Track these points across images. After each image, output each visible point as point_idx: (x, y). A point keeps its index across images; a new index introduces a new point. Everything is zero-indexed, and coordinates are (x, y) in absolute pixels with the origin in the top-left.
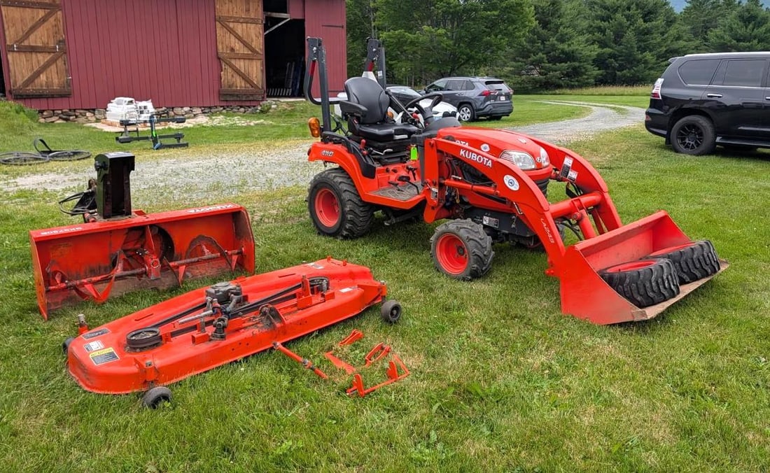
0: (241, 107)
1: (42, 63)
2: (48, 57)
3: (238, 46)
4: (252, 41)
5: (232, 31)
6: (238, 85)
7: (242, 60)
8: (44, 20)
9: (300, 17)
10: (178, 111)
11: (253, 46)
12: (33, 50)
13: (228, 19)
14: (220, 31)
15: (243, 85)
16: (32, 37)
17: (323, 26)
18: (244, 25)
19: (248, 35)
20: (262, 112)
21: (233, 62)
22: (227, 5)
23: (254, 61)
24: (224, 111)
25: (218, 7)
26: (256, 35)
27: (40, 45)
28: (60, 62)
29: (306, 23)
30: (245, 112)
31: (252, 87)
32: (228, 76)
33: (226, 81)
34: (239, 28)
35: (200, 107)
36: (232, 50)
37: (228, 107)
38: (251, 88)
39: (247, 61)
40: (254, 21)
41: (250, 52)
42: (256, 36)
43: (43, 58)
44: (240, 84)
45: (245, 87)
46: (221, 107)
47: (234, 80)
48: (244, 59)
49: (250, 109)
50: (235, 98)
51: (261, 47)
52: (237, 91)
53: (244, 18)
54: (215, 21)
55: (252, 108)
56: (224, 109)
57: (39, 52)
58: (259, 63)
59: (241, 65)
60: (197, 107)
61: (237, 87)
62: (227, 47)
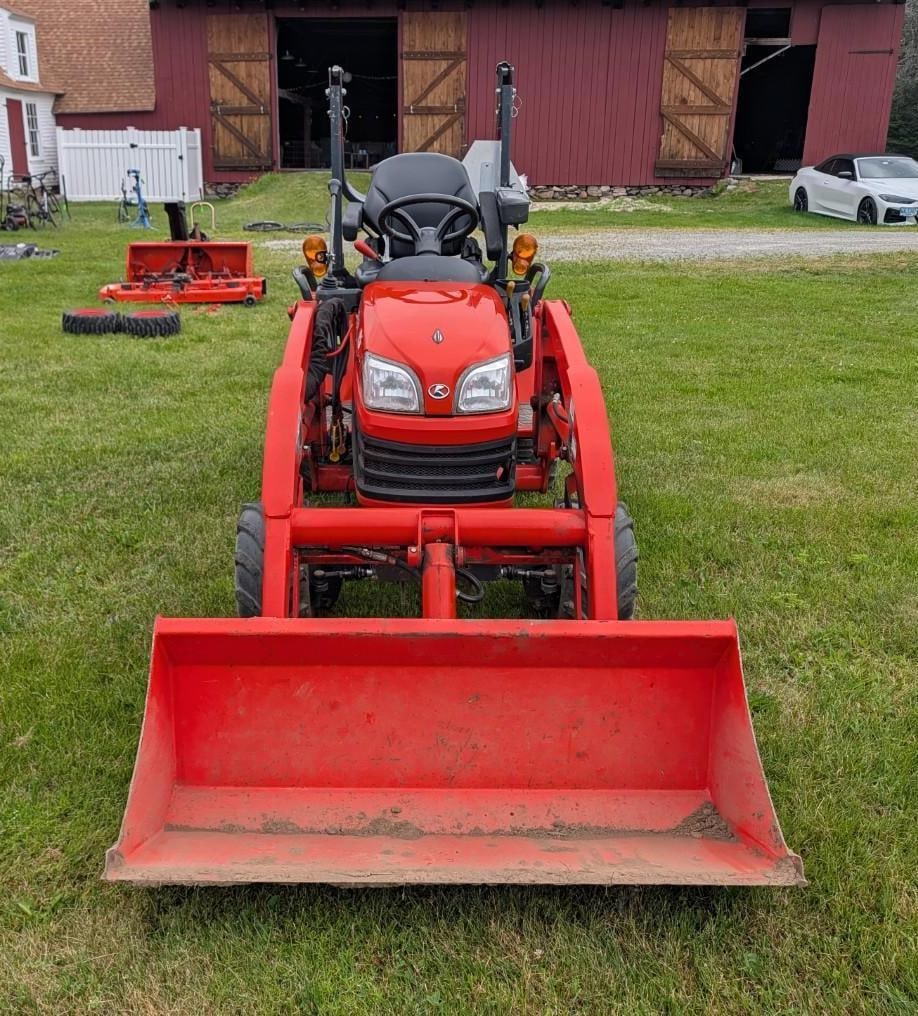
0: (687, 187)
1: (437, 128)
2: (444, 119)
3: (695, 97)
4: (718, 85)
5: (686, 73)
6: (685, 155)
7: (697, 117)
8: (446, 74)
9: (808, 41)
10: (593, 191)
11: (718, 94)
12: (430, 111)
13: (682, 55)
14: (668, 72)
15: (693, 154)
16: (431, 96)
17: (850, 53)
18: (709, 61)
19: (713, 76)
20: (713, 195)
21: (682, 119)
22: (685, 34)
23: (717, 119)
24: (660, 193)
25: (670, 37)
26: (725, 78)
27: (438, 105)
28: (456, 126)
29: (818, 50)
30: (692, 195)
31: (707, 157)
32: (670, 141)
33: (668, 148)
34: (699, 68)
35: (625, 187)
36: (684, 101)
37: (666, 187)
38: (705, 159)
39: (704, 118)
40: (725, 55)
41: (712, 104)
42: (725, 76)
43: (439, 121)
44: (688, 152)
45: (696, 158)
46: (656, 186)
47: (680, 146)
48: (700, 114)
49: (699, 191)
50: (678, 174)
51: (731, 95)
52: (681, 163)
53: (707, 51)
54: (664, 58)
55: (705, 189)
56: (661, 190)
57: (437, 114)
58: (724, 119)
59: (694, 124)
60: (621, 186)
61: (683, 157)
62: (676, 97)
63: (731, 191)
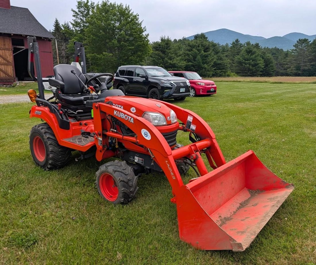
0: (4, 85)
3: (1, 60)
4: (7, 57)
11: (8, 60)
15: (4, 75)
17: (41, 52)
18: (3, 51)
19: (5, 55)
20: (13, 87)
23: (9, 66)
30: (6, 87)
31: (9, 76)
34: (1, 52)
38: (8, 77)
39: (5, 66)
40: (8, 50)
41: (7, 62)
42: (9, 55)
44: (2, 75)
45: (5, 77)
48: (4, 65)
49: (8, 86)
50: (1, 81)
51: (12, 60)
53: (2, 48)
55: (10, 85)
58: (11, 67)
59: (2, 67)
63: (18, 85)
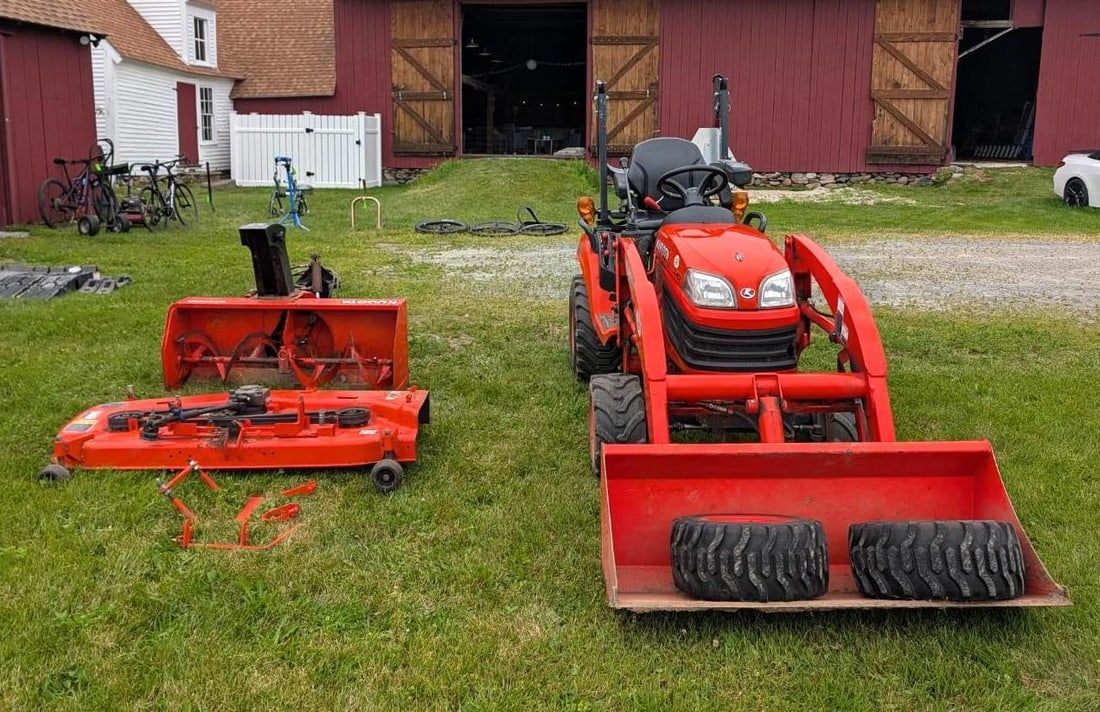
0: (902, 175)
1: (628, 113)
2: (635, 105)
3: (907, 80)
4: (934, 69)
5: (899, 56)
6: (900, 140)
7: (912, 101)
8: (637, 58)
9: (1031, 22)
10: (799, 178)
11: (934, 78)
12: (620, 97)
13: (894, 38)
14: (878, 56)
15: (909, 140)
16: (621, 81)
17: (1081, 35)
18: (923, 45)
19: (928, 60)
20: (936, 184)
21: (895, 104)
22: (896, 17)
23: (934, 103)
24: (873, 181)
25: (880, 20)
26: (942, 61)
27: (629, 90)
28: (649, 111)
29: (1044, 33)
30: (908, 183)
31: (925, 143)
32: (883, 125)
33: (880, 134)
34: (912, 52)
35: (834, 174)
36: (897, 85)
37: (879, 174)
38: (922, 146)
39: (920, 103)
40: (941, 38)
41: (928, 88)
42: (942, 60)
43: (630, 107)
44: (903, 138)
45: (912, 144)
46: (868, 173)
47: (894, 132)
48: (915, 99)
49: (917, 179)
50: (892, 161)
51: (949, 79)
52: (895, 150)
53: (923, 34)
54: (873, 42)
55: (923, 177)
56: (873, 177)
57: (627, 99)
58: (942, 104)
59: (908, 109)
60: (829, 173)
61: (897, 143)
62: (888, 81)
63: (958, 180)
